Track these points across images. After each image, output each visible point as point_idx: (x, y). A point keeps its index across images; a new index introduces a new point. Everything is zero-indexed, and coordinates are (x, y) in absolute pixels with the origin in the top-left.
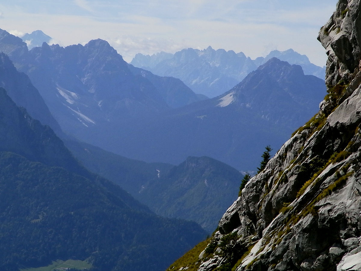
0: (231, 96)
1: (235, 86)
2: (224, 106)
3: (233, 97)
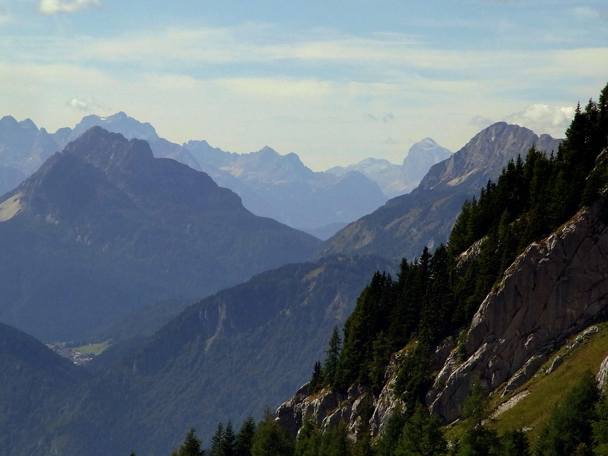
0: (15, 200)
1: (23, 182)
2: (4, 221)
3: (21, 202)
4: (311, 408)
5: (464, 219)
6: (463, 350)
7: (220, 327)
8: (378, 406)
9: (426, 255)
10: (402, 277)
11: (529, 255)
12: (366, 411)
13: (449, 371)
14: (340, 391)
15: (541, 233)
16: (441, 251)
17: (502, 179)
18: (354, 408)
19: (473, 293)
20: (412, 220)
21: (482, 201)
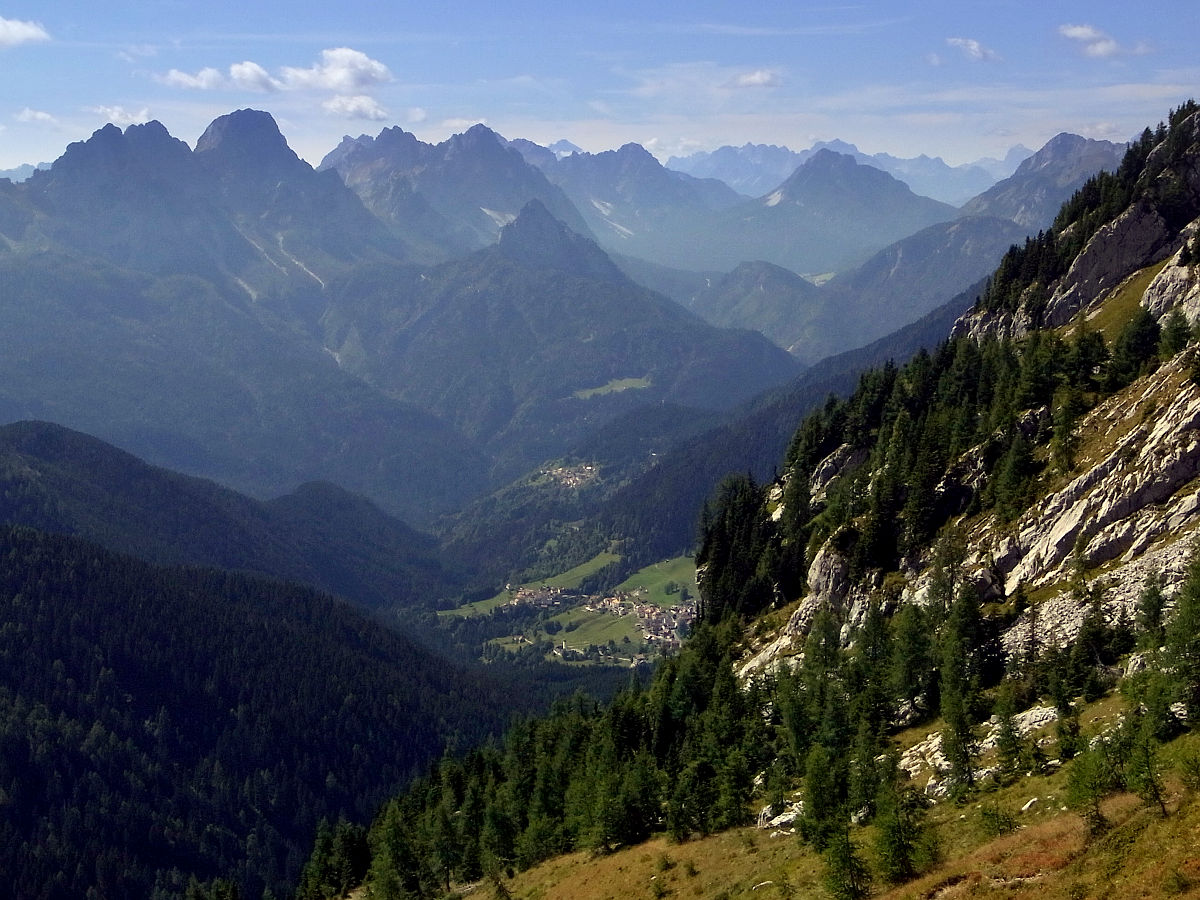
0: (778, 194)
1: (783, 183)
2: (773, 206)
3: (781, 195)
4: (976, 322)
5: (1062, 213)
6: (1063, 287)
7: (899, 261)
8: (1015, 320)
9: (1041, 234)
10: (1027, 247)
11: (1101, 232)
12: (1008, 322)
13: (1055, 299)
14: (992, 312)
15: (1108, 219)
16: (1050, 232)
17: (1084, 189)
18: (1000, 321)
19: (1069, 255)
20: (1011, 194)
21: (1072, 202)
